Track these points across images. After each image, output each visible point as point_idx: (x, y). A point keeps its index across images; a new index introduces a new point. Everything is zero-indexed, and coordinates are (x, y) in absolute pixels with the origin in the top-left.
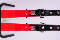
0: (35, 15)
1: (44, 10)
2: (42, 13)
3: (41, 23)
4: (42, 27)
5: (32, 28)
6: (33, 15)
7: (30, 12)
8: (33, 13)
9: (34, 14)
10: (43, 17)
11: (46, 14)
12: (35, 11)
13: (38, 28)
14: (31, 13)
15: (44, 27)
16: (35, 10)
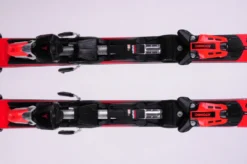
0: (34, 58)
1: (74, 37)
2: (65, 49)
3: (61, 94)
4: (67, 109)
5: (20, 114)
6: (26, 57)
7: (10, 46)
8: (25, 49)
9: (30, 56)
10: (71, 69)
11: (80, 56)
12: (33, 41)
13: (45, 116)
14: (13, 50)
15: (73, 113)
16: (34, 37)
